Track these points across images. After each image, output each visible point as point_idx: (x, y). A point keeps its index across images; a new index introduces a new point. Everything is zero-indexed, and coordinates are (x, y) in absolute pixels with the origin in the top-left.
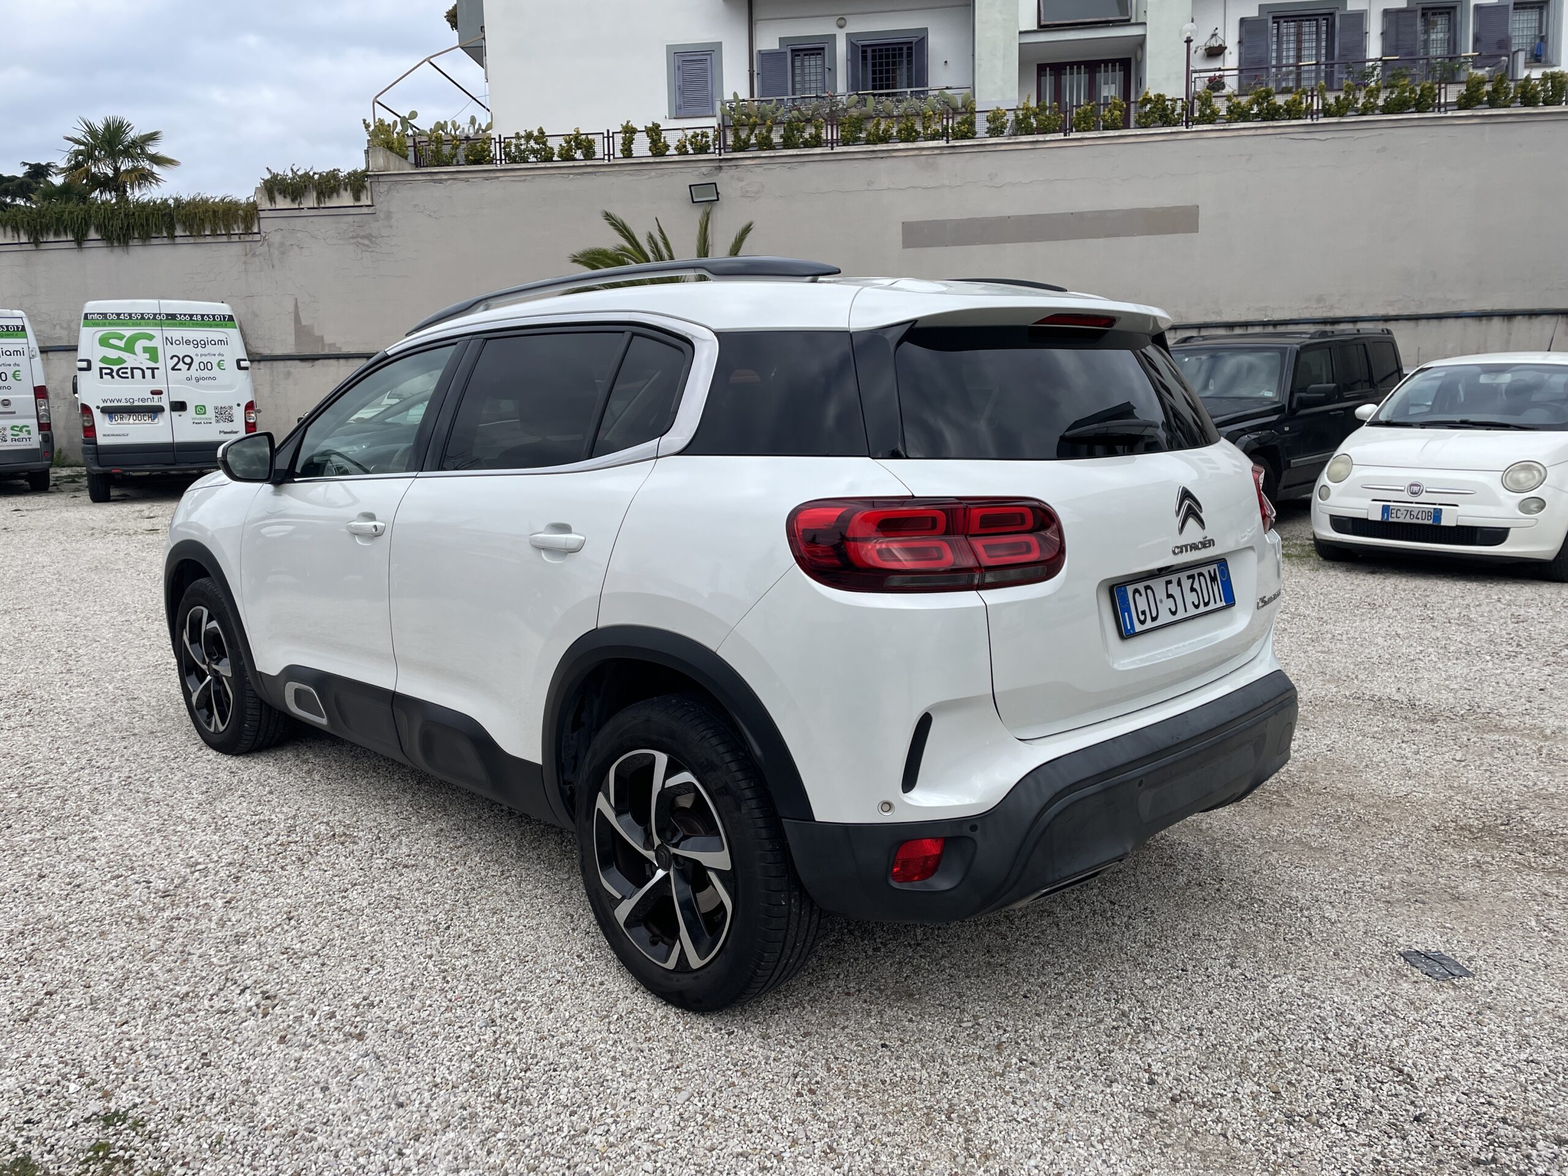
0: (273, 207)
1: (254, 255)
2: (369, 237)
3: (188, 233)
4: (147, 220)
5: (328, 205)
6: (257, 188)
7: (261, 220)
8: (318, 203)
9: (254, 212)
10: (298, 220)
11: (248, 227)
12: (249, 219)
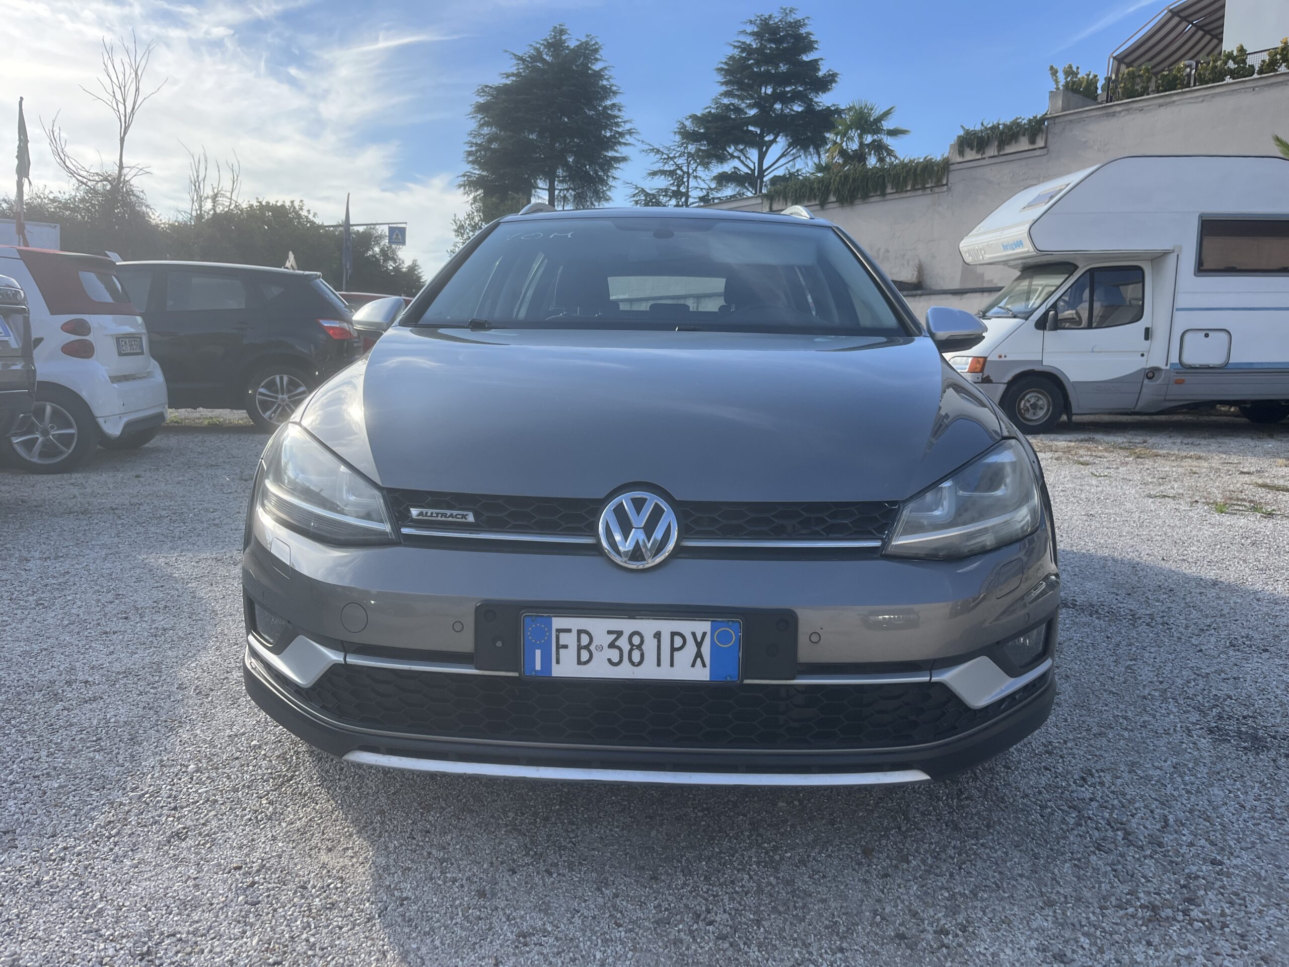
0: (961, 160)
1: (940, 203)
3: (895, 190)
5: (1006, 152)
6: (951, 145)
7: (950, 173)
8: (998, 152)
9: (945, 166)
10: (980, 169)
11: (940, 180)
12: (940, 173)
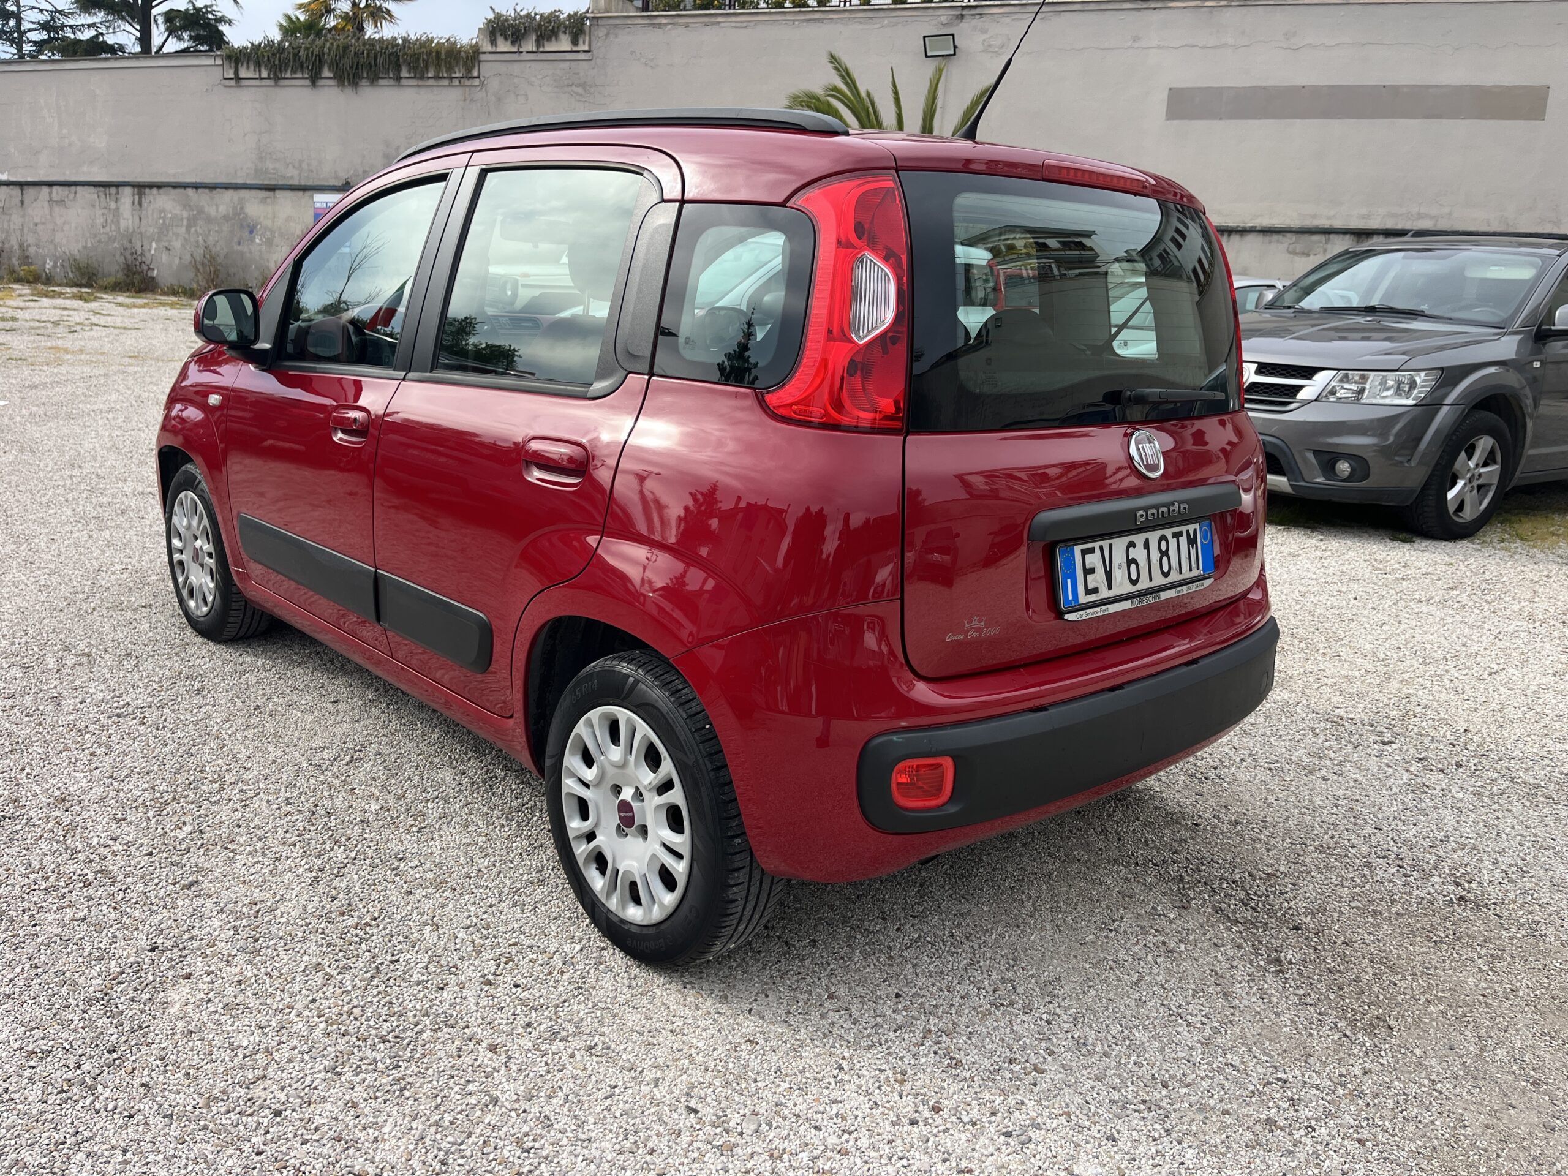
0: (493, 50)
1: (472, 100)
2: (583, 85)
3: (412, 75)
4: (375, 59)
5: (547, 49)
6: (480, 29)
8: (538, 46)
9: (474, 54)
10: (516, 65)
11: (469, 70)
12: (469, 62)
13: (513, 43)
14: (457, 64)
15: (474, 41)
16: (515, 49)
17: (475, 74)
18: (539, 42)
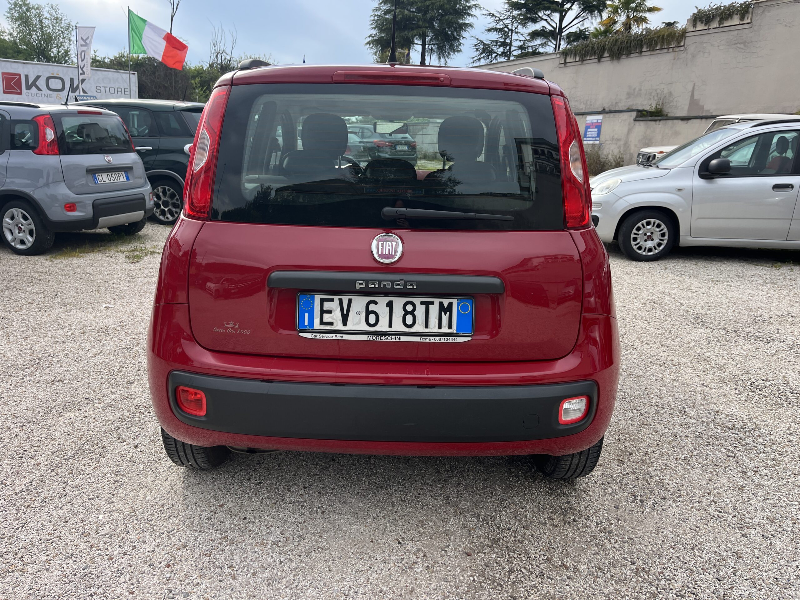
0: (694, 30)
1: (678, 59)
2: (744, 43)
3: (649, 50)
4: (630, 44)
5: (725, 25)
6: (688, 20)
7: (687, 38)
8: (719, 25)
9: (684, 33)
10: (706, 36)
11: (679, 43)
12: (680, 38)
13: (706, 25)
14: (673, 40)
15: (684, 27)
16: (706, 28)
17: (682, 44)
18: (721, 22)
